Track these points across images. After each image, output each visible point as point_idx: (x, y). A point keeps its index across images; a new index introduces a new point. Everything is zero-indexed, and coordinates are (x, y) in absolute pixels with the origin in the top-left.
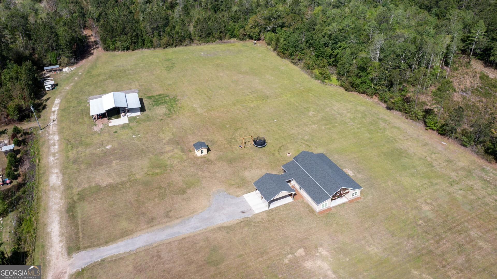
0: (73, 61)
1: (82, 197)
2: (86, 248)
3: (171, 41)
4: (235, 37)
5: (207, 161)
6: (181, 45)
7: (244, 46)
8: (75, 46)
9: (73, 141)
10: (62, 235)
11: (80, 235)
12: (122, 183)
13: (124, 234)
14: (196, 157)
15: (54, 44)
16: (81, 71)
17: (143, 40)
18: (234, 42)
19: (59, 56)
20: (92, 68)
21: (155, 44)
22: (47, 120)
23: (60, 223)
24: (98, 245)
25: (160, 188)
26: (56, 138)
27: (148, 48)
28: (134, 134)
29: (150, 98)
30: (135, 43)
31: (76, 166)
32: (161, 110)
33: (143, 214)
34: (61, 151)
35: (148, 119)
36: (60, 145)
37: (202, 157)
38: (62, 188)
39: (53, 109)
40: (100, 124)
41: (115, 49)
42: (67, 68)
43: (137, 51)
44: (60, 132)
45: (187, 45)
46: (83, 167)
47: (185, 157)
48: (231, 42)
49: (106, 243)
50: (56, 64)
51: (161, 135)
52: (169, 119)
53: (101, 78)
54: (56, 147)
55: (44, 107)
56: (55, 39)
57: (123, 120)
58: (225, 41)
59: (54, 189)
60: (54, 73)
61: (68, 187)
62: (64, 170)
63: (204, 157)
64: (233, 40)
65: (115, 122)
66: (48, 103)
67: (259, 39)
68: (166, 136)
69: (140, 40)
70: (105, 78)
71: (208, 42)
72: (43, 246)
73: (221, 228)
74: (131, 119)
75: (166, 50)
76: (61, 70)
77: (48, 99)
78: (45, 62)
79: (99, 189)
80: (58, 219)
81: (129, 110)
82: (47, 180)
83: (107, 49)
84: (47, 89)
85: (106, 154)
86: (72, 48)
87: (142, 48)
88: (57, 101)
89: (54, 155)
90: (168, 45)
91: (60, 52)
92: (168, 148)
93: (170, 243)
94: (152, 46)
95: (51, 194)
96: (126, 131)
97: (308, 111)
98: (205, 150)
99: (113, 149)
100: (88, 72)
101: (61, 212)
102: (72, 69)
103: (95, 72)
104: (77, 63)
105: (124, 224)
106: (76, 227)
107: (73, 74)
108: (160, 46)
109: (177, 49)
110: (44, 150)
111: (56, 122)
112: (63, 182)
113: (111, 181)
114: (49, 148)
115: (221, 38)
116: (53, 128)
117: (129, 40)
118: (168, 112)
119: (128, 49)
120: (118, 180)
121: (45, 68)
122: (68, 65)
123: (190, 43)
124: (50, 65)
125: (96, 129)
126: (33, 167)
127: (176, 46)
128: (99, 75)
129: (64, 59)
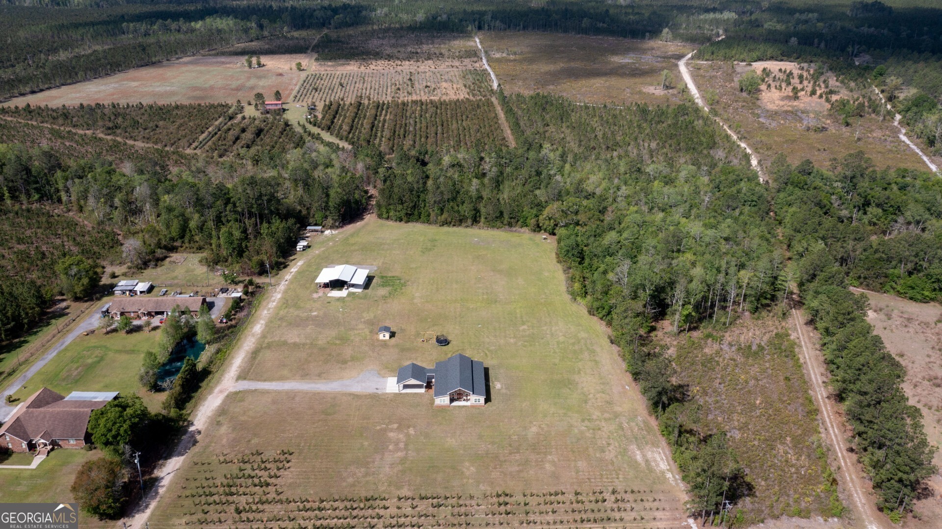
0: (337, 224)
1: (269, 346)
2: (250, 380)
3: (449, 220)
4: (527, 226)
5: (384, 344)
6: (460, 225)
7: (531, 239)
8: (343, 210)
9: (289, 302)
10: (240, 367)
11: (252, 371)
12: (304, 345)
13: (282, 378)
14: (378, 340)
15: (324, 204)
16: (340, 236)
17: (420, 215)
18: (524, 232)
19: (326, 217)
20: (352, 235)
21: (431, 220)
22: (281, 279)
23: (244, 359)
24: (259, 380)
25: (330, 355)
26: (279, 296)
27: (424, 222)
28: (342, 308)
29: (382, 277)
30: (410, 215)
31: (279, 323)
32: (382, 291)
33: (303, 369)
34: (276, 307)
35: (365, 297)
36: (278, 303)
37: (382, 341)
38: (259, 336)
39: (292, 270)
40: (321, 292)
41: (388, 218)
42: (329, 231)
43: (410, 224)
44: (285, 292)
45: (467, 227)
46: (284, 324)
47: (368, 337)
48: (519, 232)
49: (265, 381)
50: (321, 225)
51: (365, 314)
52: (383, 301)
53: (353, 248)
54: (274, 304)
55: (285, 267)
56: (325, 199)
57: (343, 293)
58: (514, 229)
59: (253, 335)
60: (314, 233)
61: (264, 336)
62: (268, 325)
63: (385, 341)
64: (524, 229)
65: (335, 294)
66: (291, 264)
67: (554, 234)
68: (367, 316)
69: (416, 213)
70: (357, 248)
71: (493, 227)
72: (224, 371)
73: (350, 394)
74: (350, 294)
75: (442, 228)
76: (322, 232)
77: (294, 260)
78: (311, 220)
79: (285, 343)
80: (243, 356)
81: (353, 286)
82: (252, 328)
83: (380, 216)
84: (298, 249)
85: (308, 318)
86: (340, 211)
87: (417, 221)
88: (300, 263)
89: (269, 309)
90: (445, 223)
91: (328, 213)
92: (361, 326)
93: (307, 393)
94: (428, 222)
95: (249, 338)
96: (338, 303)
98: (387, 335)
99: (316, 316)
100: (347, 239)
101: (248, 352)
102: (334, 232)
103: (352, 241)
104: (342, 227)
105: (285, 372)
106: (252, 365)
107: (332, 237)
108: (435, 222)
109: (455, 229)
110: (264, 303)
111: (287, 283)
112: (262, 332)
113: (297, 340)
114: (268, 303)
115: (510, 225)
116: (282, 287)
117: (404, 212)
118: (387, 295)
119: (401, 220)
120: (303, 341)
121: (309, 228)
122: (332, 228)
123: (472, 224)
124: (316, 225)
125: (315, 296)
126: (248, 316)
127: (454, 225)
128: (353, 245)
129: (330, 221)
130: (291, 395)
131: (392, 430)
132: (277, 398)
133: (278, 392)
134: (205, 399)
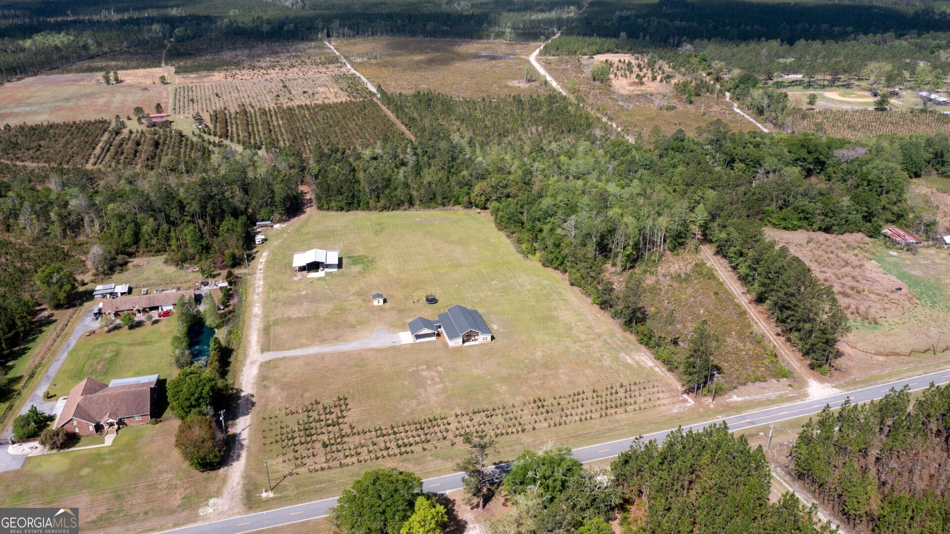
0: (284, 218)
1: (276, 323)
2: (274, 350)
3: (388, 205)
4: (459, 204)
5: (380, 309)
6: (399, 209)
7: (466, 215)
8: (288, 204)
9: (274, 286)
10: (258, 342)
11: (271, 343)
12: (308, 318)
13: (302, 346)
14: (374, 306)
15: (269, 201)
16: (291, 228)
17: (359, 202)
18: (458, 210)
19: (272, 212)
20: (302, 226)
21: (371, 206)
22: (255, 268)
23: (258, 336)
24: (282, 350)
25: (337, 323)
26: (261, 283)
27: (363, 210)
28: (327, 285)
29: (350, 257)
30: (350, 204)
31: (274, 304)
32: (356, 269)
33: (319, 336)
34: (263, 292)
35: (343, 275)
36: (264, 288)
37: (378, 306)
38: (262, 316)
39: (261, 260)
40: (300, 275)
41: (328, 209)
42: (278, 224)
43: (351, 212)
44: (265, 278)
45: (405, 210)
46: (280, 304)
47: (364, 305)
48: (454, 210)
49: (289, 349)
50: (269, 220)
51: (350, 288)
52: (361, 276)
53: (308, 237)
54: (261, 289)
55: (253, 258)
56: (271, 195)
57: (321, 273)
58: (448, 208)
59: (256, 316)
60: (264, 228)
61: (266, 316)
62: (265, 305)
63: (380, 306)
64: (456, 207)
65: (313, 275)
66: (257, 255)
67: (486, 208)
68: (354, 289)
69: (355, 201)
70: (312, 236)
71: (429, 207)
72: (245, 347)
73: (373, 349)
74: (327, 274)
75: (382, 213)
76: (272, 226)
77: (257, 252)
78: (258, 217)
79: (289, 319)
80: (257, 333)
81: (328, 266)
82: (251, 310)
83: (320, 208)
84: (257, 243)
85: (299, 297)
86: (285, 205)
87: (357, 209)
88: (265, 254)
89: (258, 294)
90: (385, 208)
91: (274, 208)
92: (352, 298)
93: (333, 354)
94: (368, 208)
95: (253, 319)
96: (320, 282)
97: (493, 280)
98: (381, 301)
99: (307, 295)
100: (298, 230)
101: (259, 330)
102: (283, 226)
103: (304, 231)
104: (288, 221)
105: (304, 341)
106: (269, 339)
107: (283, 231)
108: (376, 209)
109: (394, 212)
110: (251, 290)
111: (262, 271)
112: (263, 312)
113: (300, 315)
114: (254, 289)
115: (444, 205)
116: (259, 275)
117: (345, 201)
118: (362, 271)
119: (342, 209)
120: (306, 315)
121: (257, 223)
122: (280, 221)
123: (409, 208)
124: (263, 220)
125: (295, 279)
126: (240, 301)
127: (393, 210)
128: (307, 234)
129: (277, 216)
130: (321, 357)
131: (423, 370)
132: (308, 361)
133: (307, 356)
134: (242, 371)
